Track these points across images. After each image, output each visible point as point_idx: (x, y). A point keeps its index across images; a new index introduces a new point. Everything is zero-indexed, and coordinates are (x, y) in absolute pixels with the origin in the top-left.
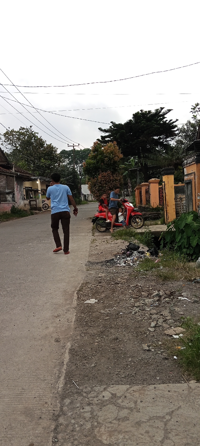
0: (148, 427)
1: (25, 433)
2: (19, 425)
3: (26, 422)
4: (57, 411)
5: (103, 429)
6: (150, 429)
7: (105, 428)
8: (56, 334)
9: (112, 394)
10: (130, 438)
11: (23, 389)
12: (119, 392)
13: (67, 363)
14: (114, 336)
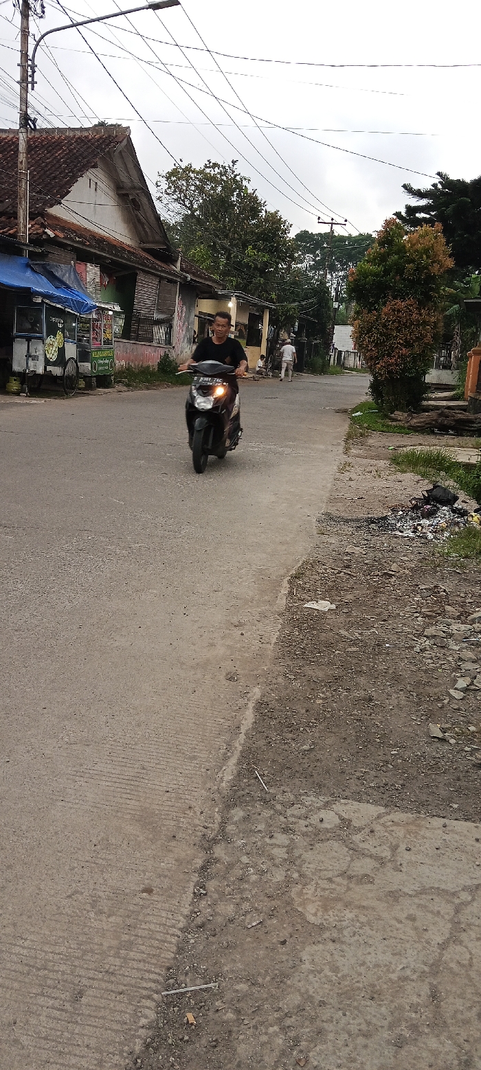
0: (415, 907)
1: (137, 862)
2: (126, 842)
3: (141, 838)
4: (213, 830)
5: (310, 890)
6: (419, 914)
7: (316, 890)
8: (231, 663)
9: (343, 819)
10: (369, 923)
11: (144, 769)
12: (358, 818)
13: (247, 731)
14: (363, 692)
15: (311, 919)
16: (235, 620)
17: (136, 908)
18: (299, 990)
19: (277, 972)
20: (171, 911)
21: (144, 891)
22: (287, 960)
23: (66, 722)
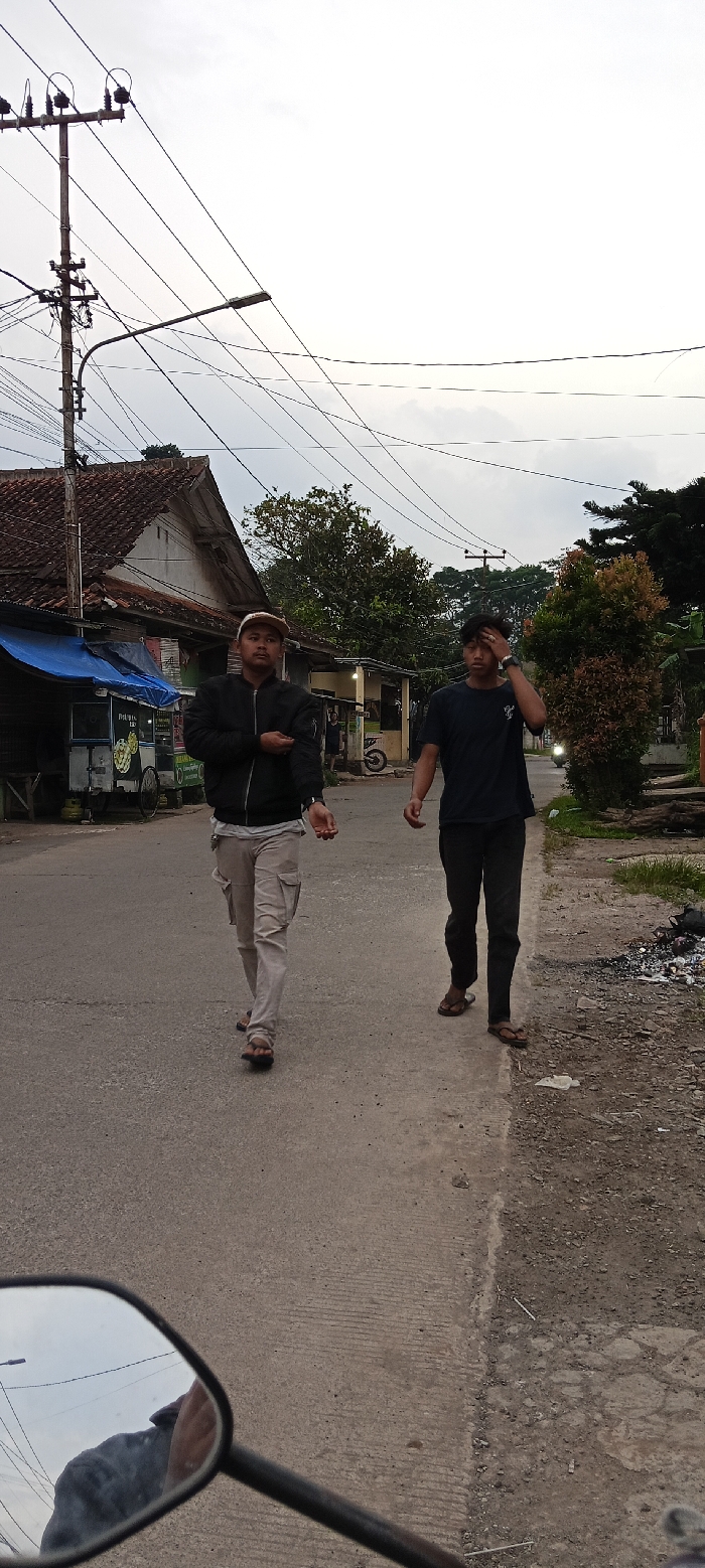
2: (373, 1390)
3: (392, 1385)
4: (480, 1371)
5: (620, 1433)
7: (628, 1432)
8: (455, 1164)
9: (645, 1348)
11: (374, 1303)
12: (664, 1345)
13: (497, 1249)
14: (639, 1193)
15: (630, 1465)
16: (448, 1109)
17: (408, 1466)
18: (631, 1545)
19: (599, 1527)
20: (450, 1467)
21: (410, 1446)
22: (608, 1514)
23: (259, 1251)
